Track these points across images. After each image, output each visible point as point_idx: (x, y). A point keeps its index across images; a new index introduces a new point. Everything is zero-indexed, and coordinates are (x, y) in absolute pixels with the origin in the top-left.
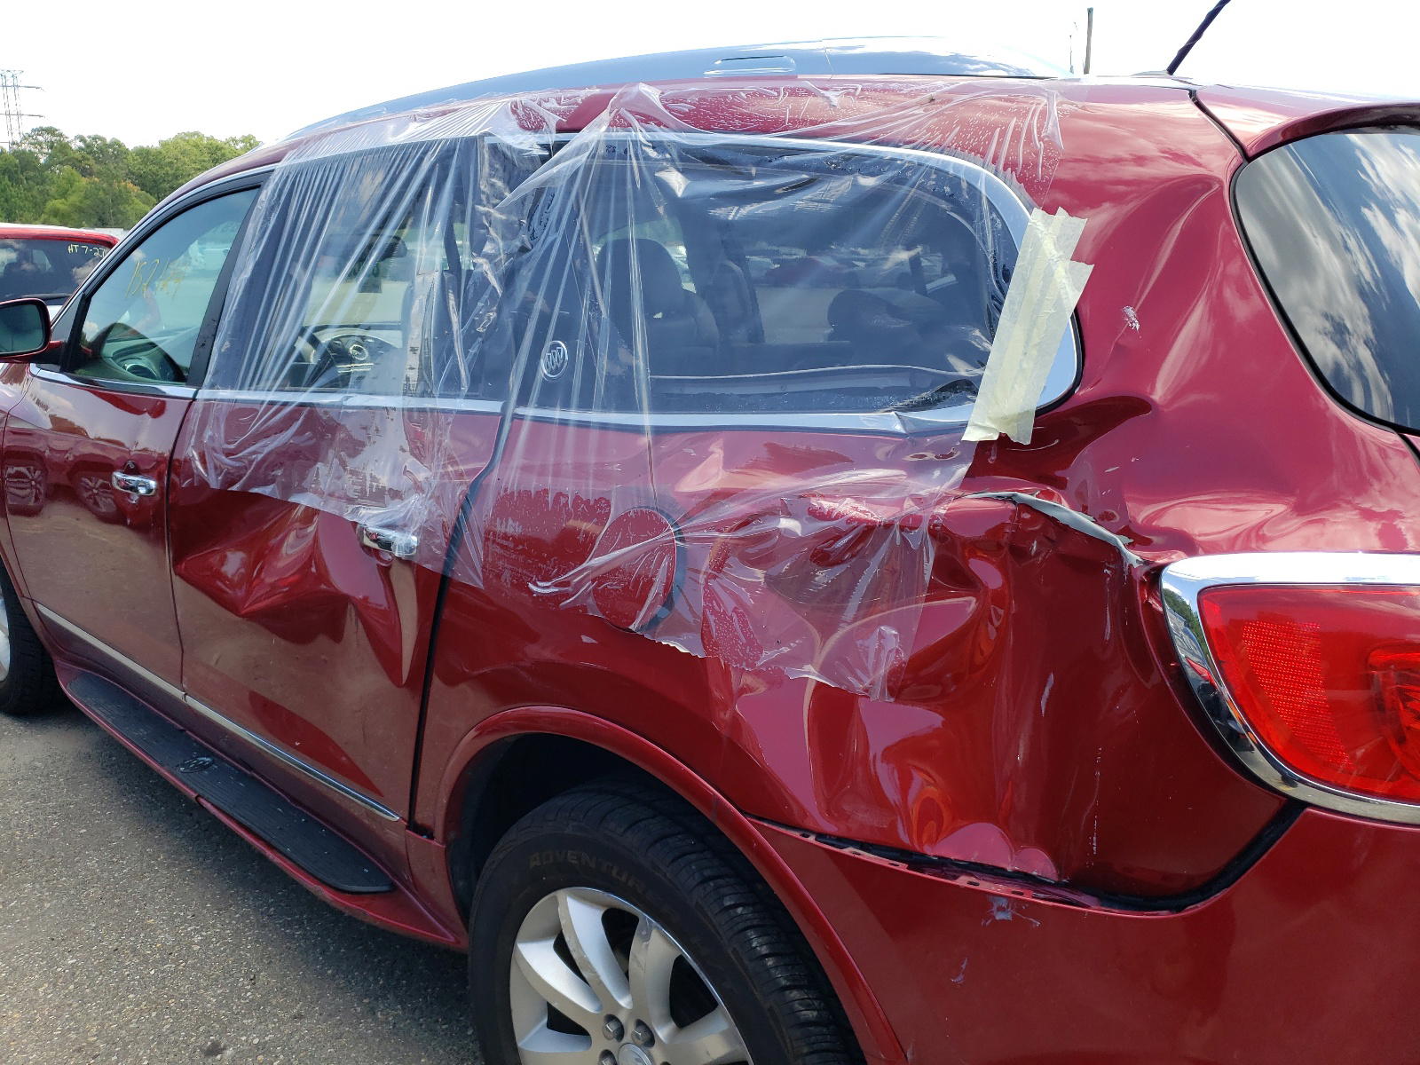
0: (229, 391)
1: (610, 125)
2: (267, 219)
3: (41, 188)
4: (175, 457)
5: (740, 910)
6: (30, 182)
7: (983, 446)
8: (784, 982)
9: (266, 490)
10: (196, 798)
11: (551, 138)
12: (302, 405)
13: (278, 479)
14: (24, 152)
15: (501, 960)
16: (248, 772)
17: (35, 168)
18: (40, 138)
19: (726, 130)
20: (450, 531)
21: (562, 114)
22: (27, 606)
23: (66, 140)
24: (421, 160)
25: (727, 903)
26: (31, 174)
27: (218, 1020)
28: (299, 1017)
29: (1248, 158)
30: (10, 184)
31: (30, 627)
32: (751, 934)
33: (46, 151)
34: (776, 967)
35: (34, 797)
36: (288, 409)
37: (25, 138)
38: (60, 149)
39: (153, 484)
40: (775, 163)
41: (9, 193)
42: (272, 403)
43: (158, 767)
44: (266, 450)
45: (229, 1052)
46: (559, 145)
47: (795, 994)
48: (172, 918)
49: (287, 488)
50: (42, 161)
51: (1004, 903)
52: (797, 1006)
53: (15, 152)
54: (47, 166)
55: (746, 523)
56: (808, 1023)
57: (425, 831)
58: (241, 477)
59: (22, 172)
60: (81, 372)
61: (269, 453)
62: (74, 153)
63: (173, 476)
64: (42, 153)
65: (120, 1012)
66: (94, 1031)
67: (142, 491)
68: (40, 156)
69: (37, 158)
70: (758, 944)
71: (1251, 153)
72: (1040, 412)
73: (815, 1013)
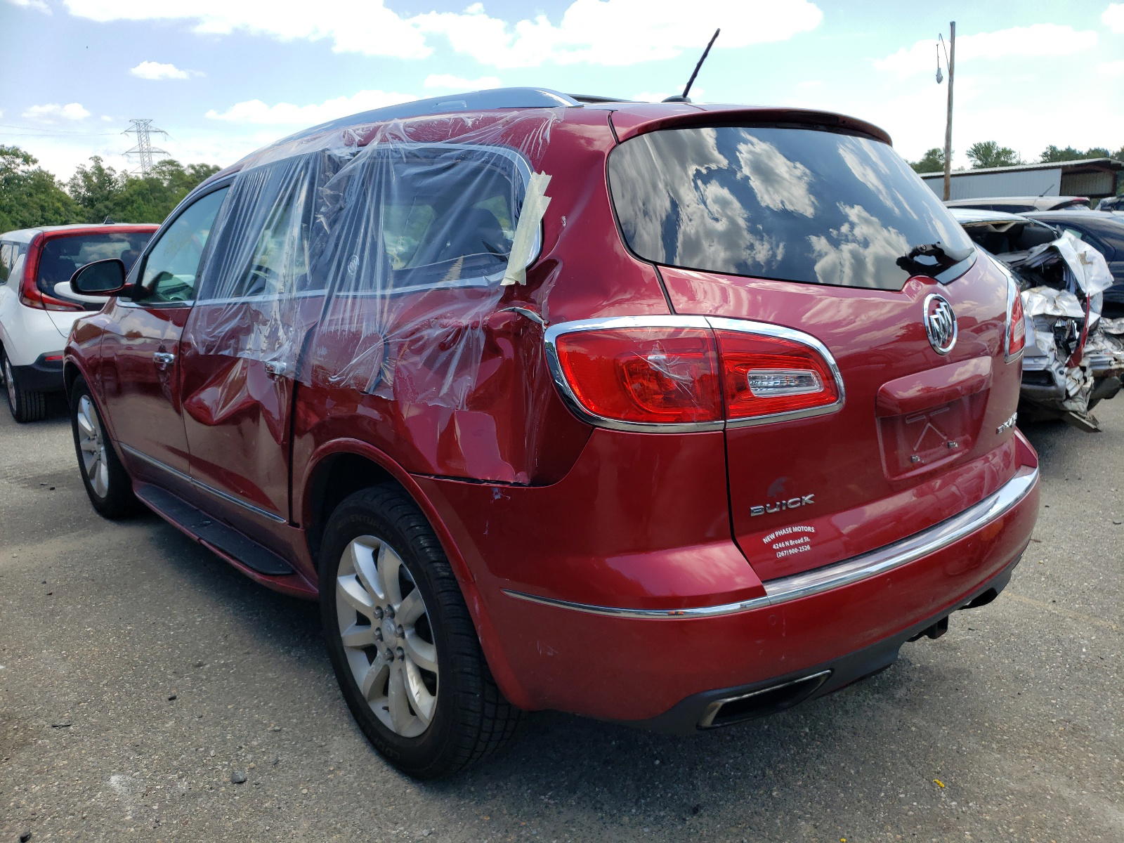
0: (209, 300)
1: (381, 141)
2: (231, 203)
3: (164, 204)
4: (183, 340)
5: (417, 528)
6: (157, 201)
7: (509, 287)
8: (433, 559)
9: (226, 353)
10: (198, 540)
11: (354, 149)
12: (243, 303)
13: (232, 346)
14: (152, 179)
15: (331, 587)
16: (229, 527)
17: (160, 191)
18: (164, 168)
19: (426, 141)
20: (298, 356)
21: (362, 137)
22: (115, 444)
23: (182, 169)
24: (298, 164)
25: (412, 525)
26: (157, 195)
27: (204, 653)
28: (248, 653)
29: (619, 143)
30: (142, 202)
31: (118, 460)
32: (421, 538)
33: (167, 177)
34: (430, 552)
35: (118, 557)
36: (237, 306)
37: (154, 169)
38: (177, 174)
39: (172, 356)
40: (442, 156)
41: (142, 209)
42: (229, 304)
43: (180, 526)
44: (227, 329)
45: (208, 666)
46: (358, 152)
47: (438, 564)
48: (186, 611)
49: (236, 350)
50: (165, 184)
51: (497, 490)
52: (438, 570)
53: (146, 179)
54: (169, 188)
55: (413, 333)
56: (444, 578)
57: (297, 525)
58: (214, 346)
59: (151, 194)
60: (144, 302)
61: (228, 331)
62: (188, 178)
63: (182, 351)
64: (165, 179)
65: (152, 648)
66: (137, 656)
67: (167, 361)
68: (164, 181)
69: (162, 183)
70: (423, 542)
71: (620, 140)
72: (528, 269)
73: (448, 574)
